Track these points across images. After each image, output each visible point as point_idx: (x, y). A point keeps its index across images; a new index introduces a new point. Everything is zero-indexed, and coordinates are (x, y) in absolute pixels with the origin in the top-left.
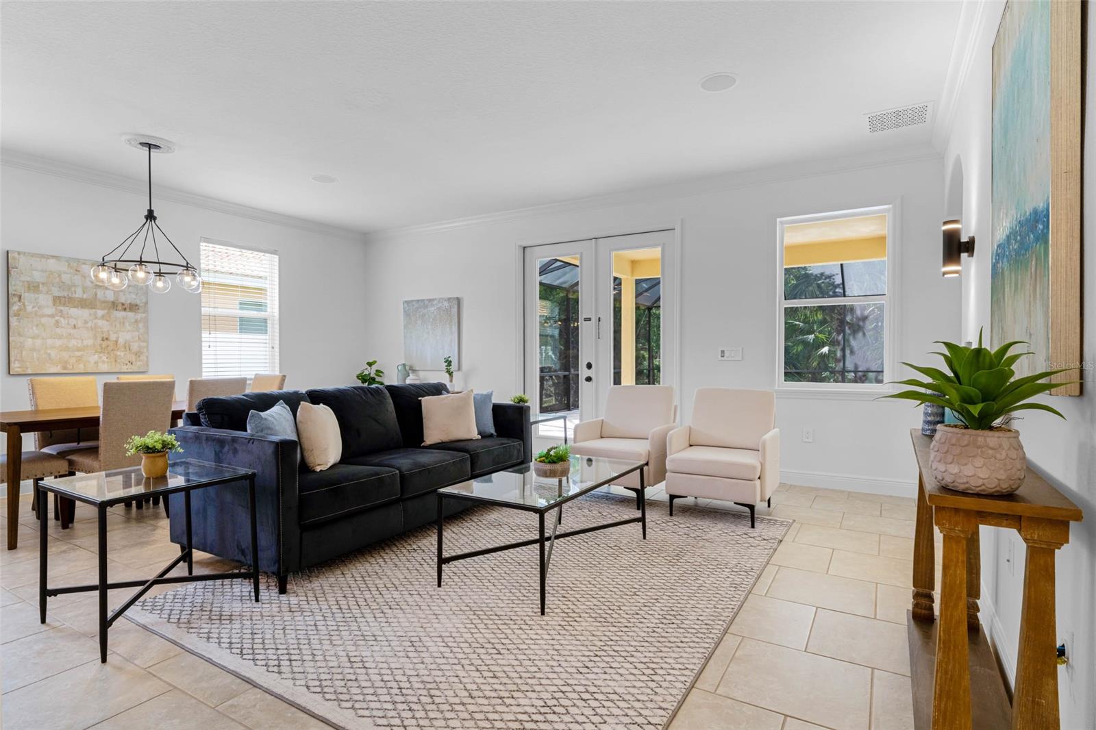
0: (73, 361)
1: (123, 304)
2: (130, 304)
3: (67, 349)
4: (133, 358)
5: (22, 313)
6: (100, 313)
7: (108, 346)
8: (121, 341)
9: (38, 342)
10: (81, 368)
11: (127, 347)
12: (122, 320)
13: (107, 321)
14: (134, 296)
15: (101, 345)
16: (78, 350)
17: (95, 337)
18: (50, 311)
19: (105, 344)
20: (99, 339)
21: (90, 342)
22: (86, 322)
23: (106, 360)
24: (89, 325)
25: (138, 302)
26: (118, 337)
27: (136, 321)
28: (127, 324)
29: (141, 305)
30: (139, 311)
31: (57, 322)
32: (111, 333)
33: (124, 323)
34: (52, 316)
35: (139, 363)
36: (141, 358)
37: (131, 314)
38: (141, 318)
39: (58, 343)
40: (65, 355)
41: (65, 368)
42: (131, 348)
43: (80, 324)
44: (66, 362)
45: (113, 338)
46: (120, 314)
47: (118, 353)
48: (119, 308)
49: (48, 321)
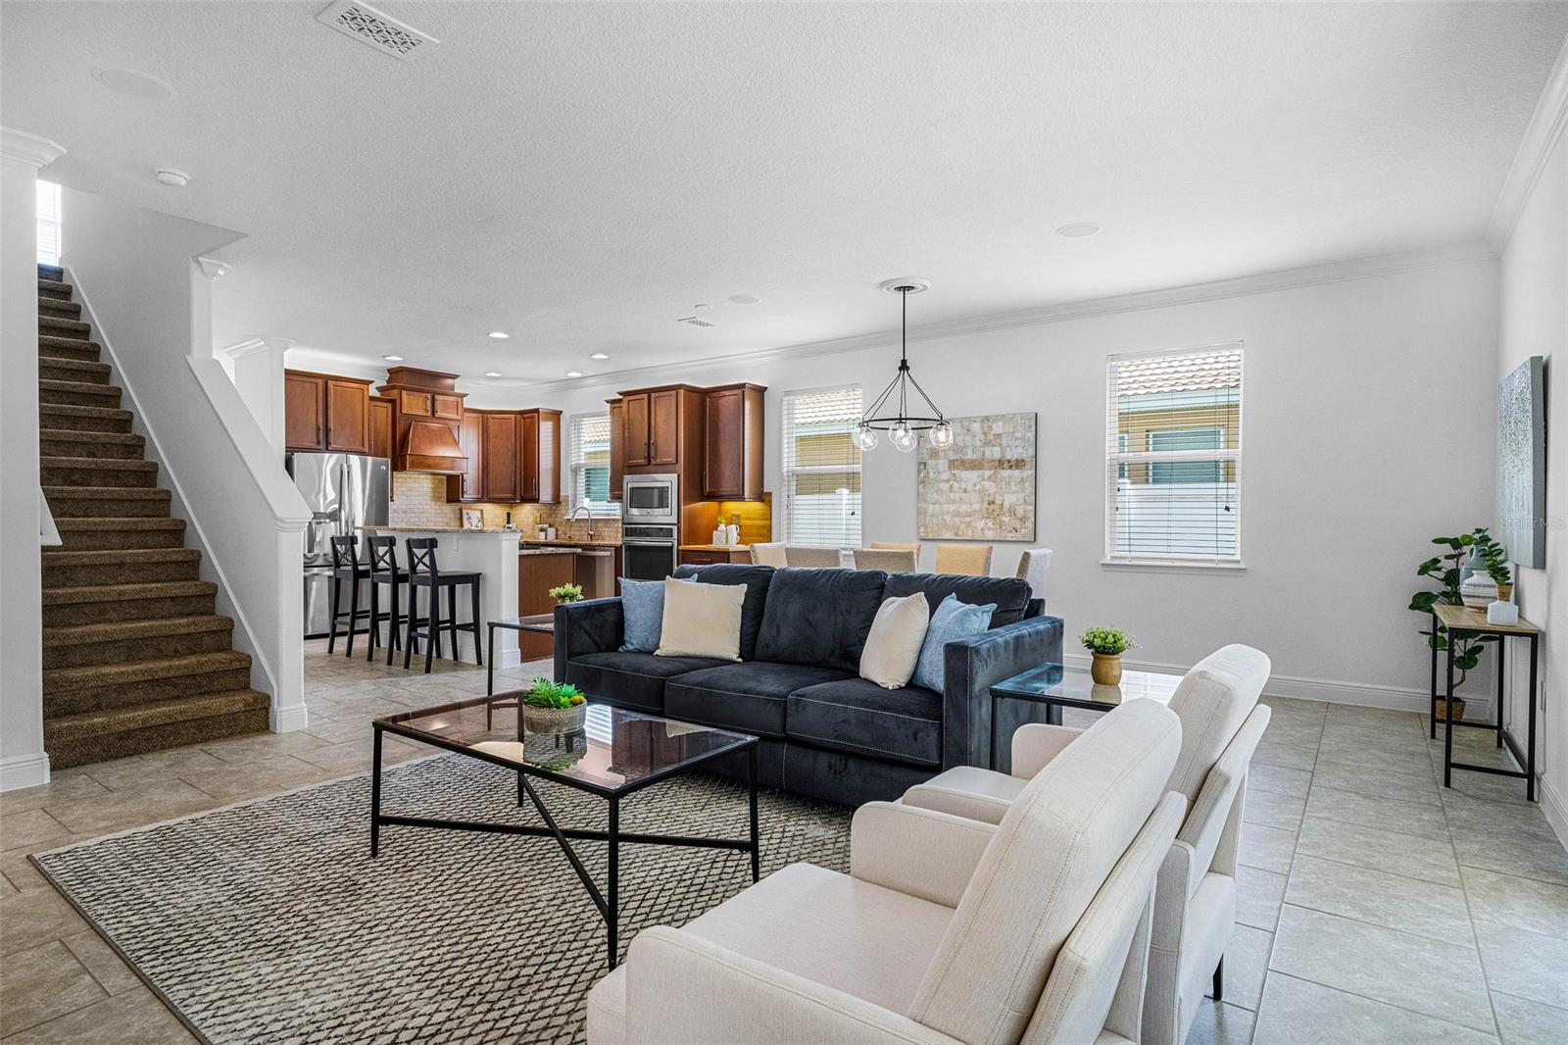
0: (963, 527)
1: (1009, 461)
2: (1016, 460)
3: (958, 514)
4: (1018, 524)
5: (926, 479)
6: (987, 473)
7: (993, 511)
8: (1006, 504)
9: (937, 507)
10: (969, 535)
11: (1012, 512)
12: (1008, 480)
13: (994, 482)
14: (1020, 450)
15: (987, 509)
16: (968, 515)
17: (982, 501)
18: (945, 476)
19: (992, 507)
20: (986, 505)
21: (977, 507)
22: (975, 485)
23: (992, 526)
24: (977, 488)
25: (1024, 456)
26: (1004, 500)
27: (1022, 480)
28: (1012, 484)
29: (1028, 460)
30: (1024, 467)
31: (951, 486)
32: (997, 496)
33: (1009, 482)
34: (947, 481)
35: (1023, 531)
36: (1027, 524)
37: (1017, 472)
38: (1028, 476)
39: (952, 508)
40: (957, 520)
41: (956, 534)
42: (1016, 512)
43: (969, 488)
44: (958, 528)
45: (998, 501)
46: (1006, 473)
47: (1004, 519)
48: (1006, 466)
49: (944, 486)
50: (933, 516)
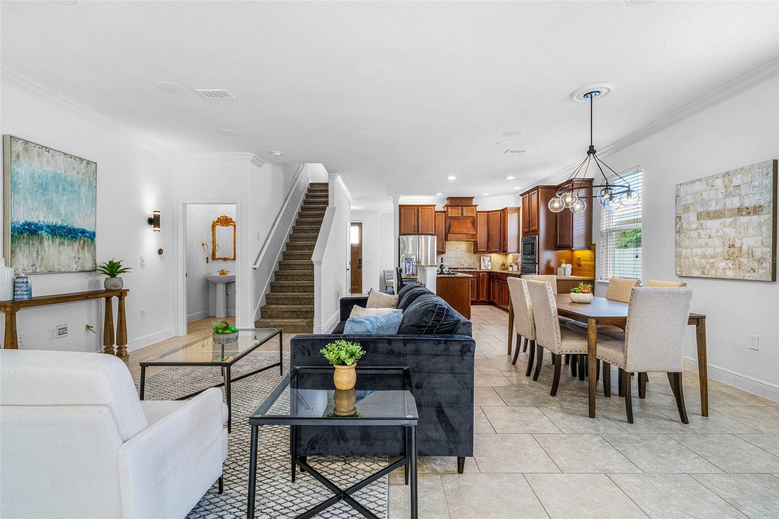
0: (708, 267)
1: (747, 208)
2: (754, 206)
3: (704, 256)
4: (756, 266)
5: (681, 229)
6: (728, 221)
7: (733, 253)
8: (745, 247)
9: (689, 251)
10: (713, 273)
11: (751, 254)
12: (746, 226)
13: (734, 228)
14: (757, 197)
15: (728, 252)
16: (712, 257)
17: (724, 245)
18: (694, 226)
19: (732, 250)
20: (727, 249)
21: (719, 250)
22: (718, 232)
23: (732, 267)
24: (719, 234)
25: (762, 203)
26: (742, 243)
27: (762, 223)
28: (750, 229)
29: (765, 205)
30: (763, 212)
31: (699, 234)
32: (736, 240)
33: (748, 227)
34: (696, 229)
35: (761, 271)
36: (764, 265)
37: (755, 218)
38: (765, 220)
39: (699, 251)
40: (703, 261)
41: (703, 273)
42: (754, 254)
43: (713, 234)
44: (704, 268)
45: (738, 245)
46: (744, 219)
47: (742, 260)
48: (744, 213)
49: (694, 234)
50: (686, 258)
